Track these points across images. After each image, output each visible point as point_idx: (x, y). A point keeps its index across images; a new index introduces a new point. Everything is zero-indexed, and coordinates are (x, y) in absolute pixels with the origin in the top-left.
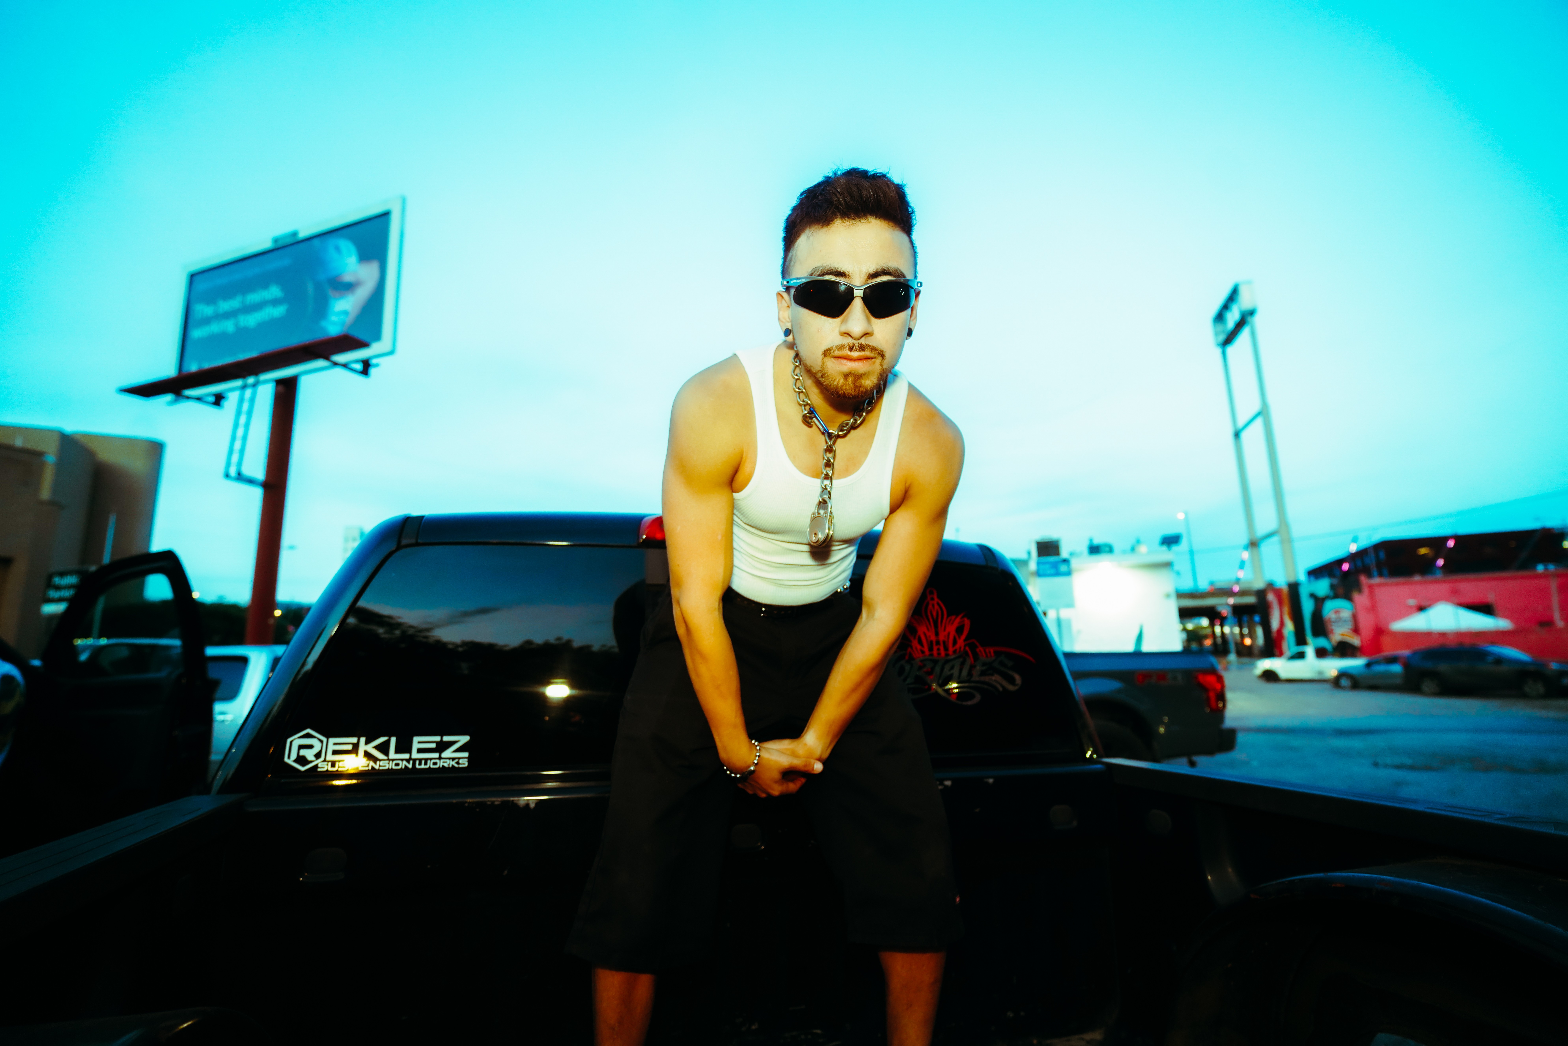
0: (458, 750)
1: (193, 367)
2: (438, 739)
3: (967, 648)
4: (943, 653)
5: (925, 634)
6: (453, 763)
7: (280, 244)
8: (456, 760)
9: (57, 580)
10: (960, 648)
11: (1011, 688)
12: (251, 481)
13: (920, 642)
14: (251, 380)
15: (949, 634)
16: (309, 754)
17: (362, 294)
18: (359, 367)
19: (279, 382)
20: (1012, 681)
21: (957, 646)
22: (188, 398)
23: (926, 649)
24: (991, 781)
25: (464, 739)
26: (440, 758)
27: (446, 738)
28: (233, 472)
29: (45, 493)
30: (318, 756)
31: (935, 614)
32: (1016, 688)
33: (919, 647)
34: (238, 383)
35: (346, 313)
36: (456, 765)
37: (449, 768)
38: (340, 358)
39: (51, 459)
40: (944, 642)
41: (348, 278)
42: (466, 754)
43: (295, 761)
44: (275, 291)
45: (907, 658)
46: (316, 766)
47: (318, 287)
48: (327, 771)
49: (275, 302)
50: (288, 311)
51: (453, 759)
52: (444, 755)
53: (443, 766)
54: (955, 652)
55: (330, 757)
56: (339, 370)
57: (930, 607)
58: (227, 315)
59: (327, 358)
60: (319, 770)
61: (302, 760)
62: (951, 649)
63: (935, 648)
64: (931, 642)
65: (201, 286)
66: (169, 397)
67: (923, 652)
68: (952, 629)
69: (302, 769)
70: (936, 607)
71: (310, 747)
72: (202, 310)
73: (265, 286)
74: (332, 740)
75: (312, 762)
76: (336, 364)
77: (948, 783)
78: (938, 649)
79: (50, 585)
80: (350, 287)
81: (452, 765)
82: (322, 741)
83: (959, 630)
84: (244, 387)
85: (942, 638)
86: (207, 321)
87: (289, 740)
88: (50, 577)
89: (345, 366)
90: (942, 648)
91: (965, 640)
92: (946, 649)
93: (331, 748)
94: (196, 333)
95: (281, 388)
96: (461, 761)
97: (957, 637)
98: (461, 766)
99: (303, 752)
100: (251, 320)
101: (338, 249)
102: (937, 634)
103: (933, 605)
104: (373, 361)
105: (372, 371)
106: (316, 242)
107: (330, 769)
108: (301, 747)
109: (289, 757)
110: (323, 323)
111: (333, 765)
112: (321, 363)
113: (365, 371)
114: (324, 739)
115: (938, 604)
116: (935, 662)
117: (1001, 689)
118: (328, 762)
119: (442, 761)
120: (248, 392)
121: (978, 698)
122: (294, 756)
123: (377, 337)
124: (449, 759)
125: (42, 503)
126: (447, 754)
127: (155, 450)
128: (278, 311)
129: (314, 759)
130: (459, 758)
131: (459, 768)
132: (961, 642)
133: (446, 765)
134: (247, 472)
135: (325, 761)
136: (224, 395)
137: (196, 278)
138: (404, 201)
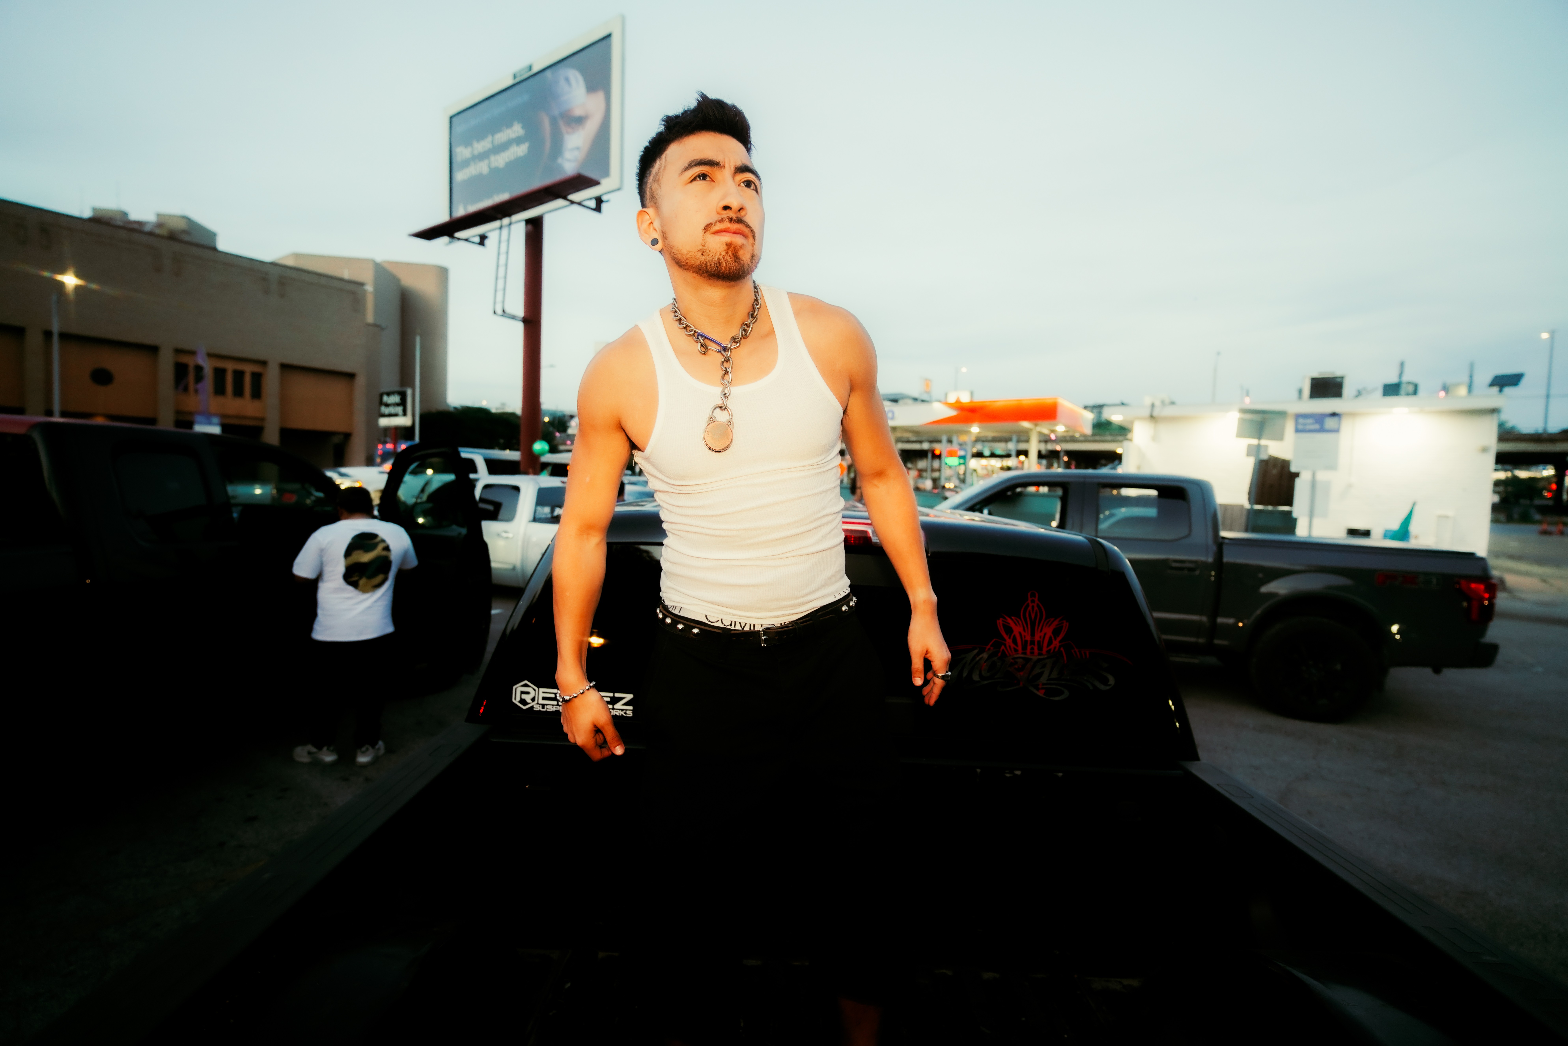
0: (625, 704)
1: (460, 212)
2: (611, 695)
3: (1062, 649)
4: (1036, 651)
5: (1020, 634)
6: (622, 713)
7: (518, 79)
8: (624, 711)
9: (385, 399)
10: (1055, 648)
11: (1103, 687)
12: (513, 317)
13: (1015, 641)
14: (506, 221)
15: (1045, 634)
16: (528, 698)
17: (591, 127)
18: (593, 204)
19: (528, 222)
20: (1105, 681)
21: (1052, 647)
22: (459, 239)
23: (1020, 648)
24: (1060, 774)
25: (629, 697)
26: (613, 709)
27: (617, 695)
28: (499, 311)
29: (370, 318)
30: (533, 700)
31: (1033, 616)
32: (1108, 688)
33: (1013, 645)
34: (496, 224)
35: (578, 148)
36: (625, 715)
37: (619, 716)
38: (575, 197)
39: (369, 288)
40: (1039, 642)
41: (578, 112)
42: (631, 708)
43: (519, 702)
44: (517, 130)
45: (999, 654)
46: (532, 707)
47: (554, 122)
48: (540, 710)
49: (518, 141)
50: (529, 148)
51: (622, 710)
52: (616, 706)
53: (616, 714)
54: (1048, 652)
55: (541, 702)
56: (575, 207)
57: (1030, 608)
58: (482, 156)
59: (565, 198)
60: (535, 709)
61: (523, 702)
62: (1045, 649)
63: (1029, 647)
64: (1026, 641)
65: (459, 129)
66: (445, 239)
67: (1016, 651)
68: (1048, 631)
69: (524, 708)
70: (1036, 608)
71: (528, 693)
72: (462, 152)
73: (509, 125)
74: (542, 690)
75: (529, 703)
76: (572, 202)
77: (1018, 773)
78: (1032, 649)
79: (381, 403)
80: (580, 121)
81: (622, 715)
82: (535, 690)
83: (1056, 632)
84: (501, 228)
85: (1037, 638)
86: (466, 163)
87: (514, 687)
88: (381, 395)
89: (580, 204)
90: (1036, 648)
91: (1060, 642)
92: (1040, 648)
93: (541, 695)
94: (459, 176)
95: (530, 227)
96: (628, 712)
97: (1053, 638)
98: (628, 715)
99: (524, 696)
100: (500, 160)
101: (567, 80)
102: (1033, 634)
103: (1033, 607)
104: (604, 198)
105: (604, 206)
106: (548, 73)
107: (542, 710)
108: (522, 693)
109: (515, 699)
110: (560, 161)
111: (543, 707)
112: (560, 202)
113: (598, 209)
114: (536, 688)
115: (1038, 606)
116: (1027, 660)
117: (1091, 688)
118: (540, 704)
119: (615, 710)
120: (505, 231)
121: (1066, 694)
122: (518, 699)
123: (606, 174)
124: (619, 710)
125: (369, 325)
126: (618, 706)
127: (443, 273)
128: (521, 150)
129: (530, 701)
130: (626, 710)
131: (626, 717)
132: (1056, 643)
133: (617, 714)
134: (509, 310)
135: (538, 704)
136: (487, 235)
137: (454, 120)
138: (623, 19)
